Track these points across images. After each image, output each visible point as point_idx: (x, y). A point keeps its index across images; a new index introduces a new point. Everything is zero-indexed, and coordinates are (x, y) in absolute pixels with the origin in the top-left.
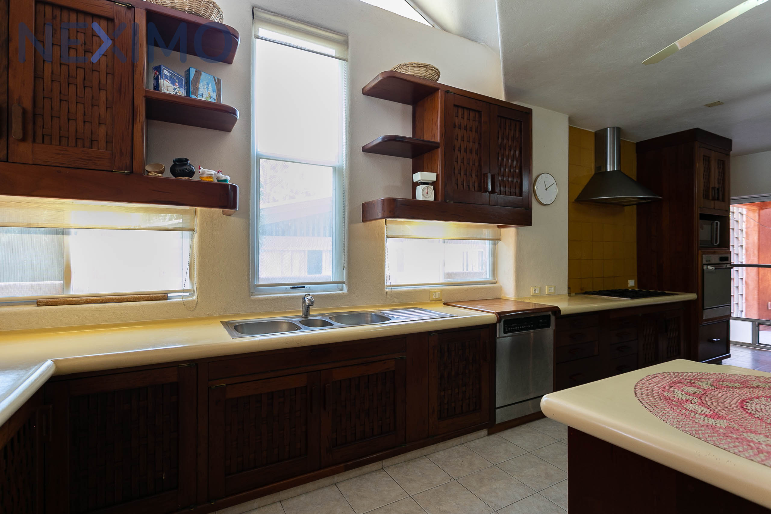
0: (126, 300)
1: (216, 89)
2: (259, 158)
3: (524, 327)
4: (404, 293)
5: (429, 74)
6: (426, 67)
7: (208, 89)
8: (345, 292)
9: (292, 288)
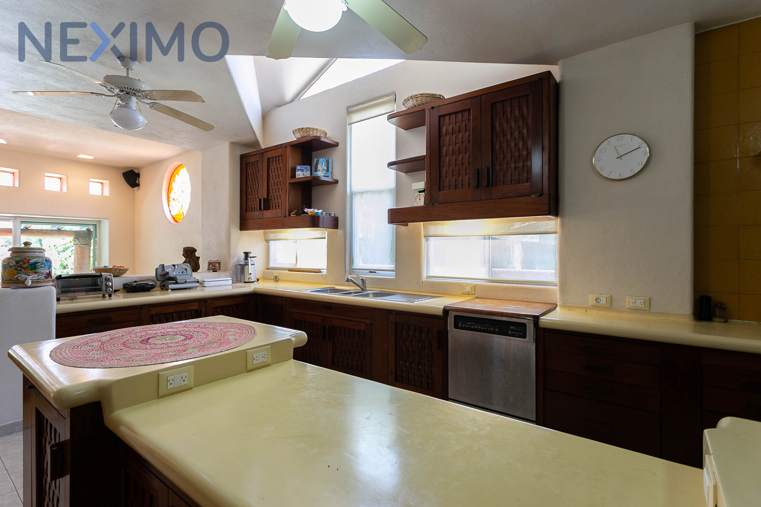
0: (308, 271)
1: (326, 164)
2: (352, 194)
3: (478, 327)
4: (437, 283)
5: (416, 102)
6: (416, 96)
7: (322, 166)
8: (394, 277)
9: (370, 272)
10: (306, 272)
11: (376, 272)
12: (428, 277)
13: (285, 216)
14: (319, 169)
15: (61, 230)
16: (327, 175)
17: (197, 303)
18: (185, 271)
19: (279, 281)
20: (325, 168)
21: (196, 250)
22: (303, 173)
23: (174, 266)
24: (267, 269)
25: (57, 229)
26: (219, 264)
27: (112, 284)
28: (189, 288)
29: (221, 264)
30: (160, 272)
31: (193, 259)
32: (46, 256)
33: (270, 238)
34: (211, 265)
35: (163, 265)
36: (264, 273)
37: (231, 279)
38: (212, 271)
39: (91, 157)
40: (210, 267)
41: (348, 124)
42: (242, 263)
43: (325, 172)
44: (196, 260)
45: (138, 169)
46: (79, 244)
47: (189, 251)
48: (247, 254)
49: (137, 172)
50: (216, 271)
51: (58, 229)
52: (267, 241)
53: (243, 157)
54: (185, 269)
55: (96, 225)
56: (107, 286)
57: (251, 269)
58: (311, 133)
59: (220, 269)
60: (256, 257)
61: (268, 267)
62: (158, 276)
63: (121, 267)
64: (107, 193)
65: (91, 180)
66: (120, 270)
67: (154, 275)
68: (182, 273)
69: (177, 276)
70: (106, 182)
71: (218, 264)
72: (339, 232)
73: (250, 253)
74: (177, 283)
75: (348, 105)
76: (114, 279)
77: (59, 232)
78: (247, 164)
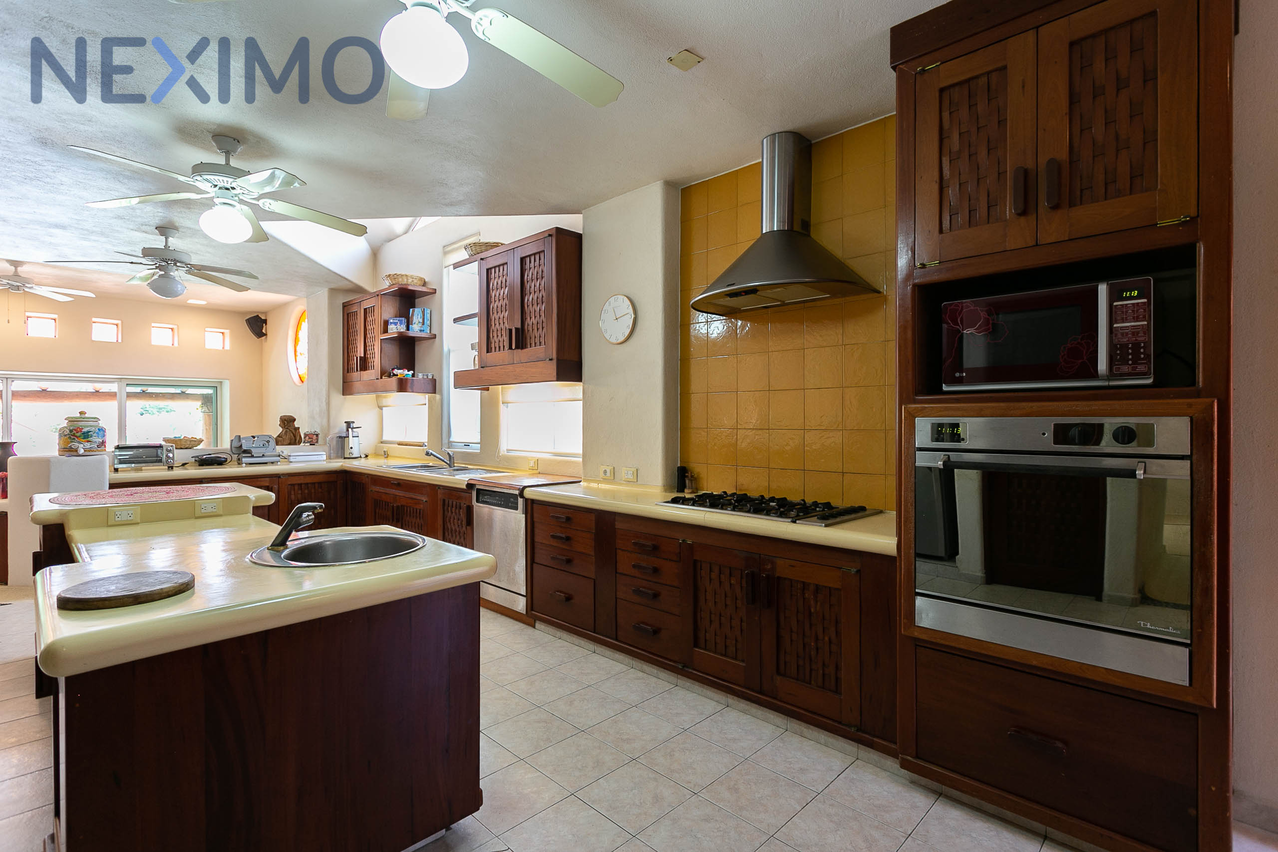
1: (422, 316)
2: (449, 352)
3: (495, 502)
4: (508, 457)
7: (418, 318)
8: (479, 451)
9: (465, 445)
10: (412, 445)
11: (469, 445)
12: (508, 451)
13: (378, 379)
14: (414, 322)
15: (186, 392)
16: (422, 329)
17: (267, 479)
18: (267, 444)
19: (389, 457)
20: (421, 320)
21: (295, 420)
22: (396, 327)
23: (254, 437)
24: (382, 442)
25: (180, 392)
26: (317, 435)
27: (173, 455)
28: (266, 463)
29: (320, 436)
30: (236, 444)
31: (290, 430)
32: (100, 425)
33: (384, 404)
34: (307, 437)
35: (240, 436)
36: (376, 448)
37: (325, 453)
38: (309, 444)
39: (203, 303)
40: (306, 440)
41: (444, 267)
42: (344, 435)
43: (420, 325)
44: (293, 431)
45: (265, 313)
46: (208, 411)
47: (285, 420)
48: (349, 424)
49: (263, 318)
50: (314, 445)
51: (182, 392)
52: (381, 408)
53: (345, 306)
54: (267, 442)
55: (217, 387)
56: (168, 457)
57: (352, 442)
58: (400, 280)
59: (317, 442)
60: (360, 427)
61: (382, 441)
62: (233, 449)
63: (192, 438)
64: (227, 347)
65: (206, 329)
66: (191, 441)
67: (229, 447)
68: (264, 445)
69: (251, 449)
70: (227, 332)
71: (315, 436)
72: (438, 396)
73: (353, 422)
74: (252, 456)
75: (444, 244)
76: (176, 451)
77: (183, 396)
78: (348, 314)
